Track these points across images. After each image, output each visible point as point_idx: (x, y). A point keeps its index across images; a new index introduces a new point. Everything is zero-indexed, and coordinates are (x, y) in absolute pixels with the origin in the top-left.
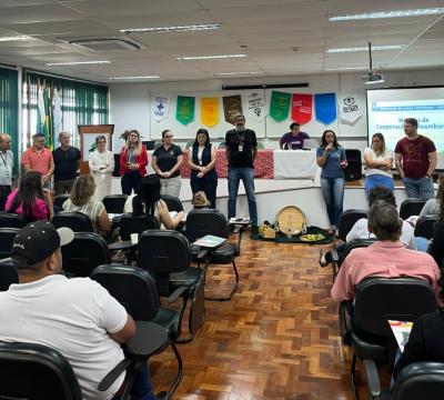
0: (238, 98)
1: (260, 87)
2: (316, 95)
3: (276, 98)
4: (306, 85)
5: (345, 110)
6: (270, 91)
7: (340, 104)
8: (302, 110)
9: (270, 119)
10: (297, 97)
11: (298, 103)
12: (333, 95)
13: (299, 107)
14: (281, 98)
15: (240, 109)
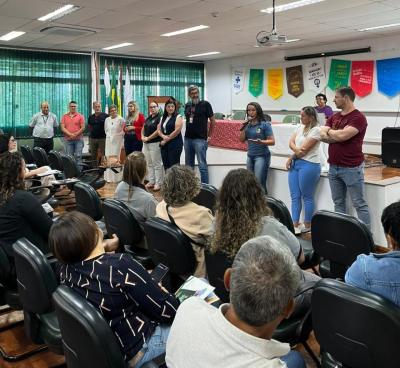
0: (299, 68)
1: (318, 56)
2: (378, 61)
3: (335, 67)
4: (367, 50)
6: (329, 60)
8: (362, 80)
9: (329, 90)
10: (357, 65)
11: (358, 72)
13: (359, 76)
14: (340, 66)
15: (301, 79)
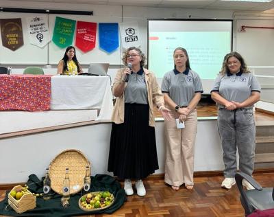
0: (19, 21)
1: (43, 11)
2: (100, 24)
3: (60, 24)
4: (90, 13)
5: (127, 40)
6: (53, 17)
7: (122, 34)
8: (86, 38)
9: (53, 46)
10: (81, 25)
11: (83, 31)
12: (116, 25)
13: (83, 35)
14: (64, 24)
15: (20, 33)
